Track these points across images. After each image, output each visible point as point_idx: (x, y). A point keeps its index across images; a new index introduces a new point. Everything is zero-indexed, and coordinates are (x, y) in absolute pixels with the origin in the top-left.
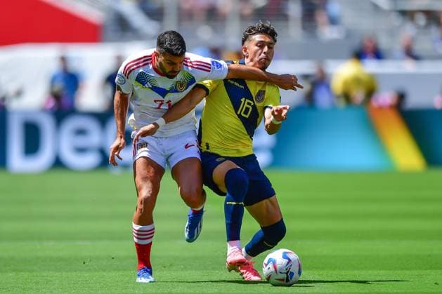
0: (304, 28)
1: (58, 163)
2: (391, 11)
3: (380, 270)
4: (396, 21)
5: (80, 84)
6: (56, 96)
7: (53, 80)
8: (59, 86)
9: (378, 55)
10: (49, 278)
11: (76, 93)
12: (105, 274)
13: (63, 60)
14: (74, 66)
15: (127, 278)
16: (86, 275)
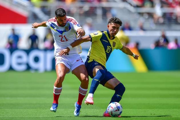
0: (103, 19)
1: (11, 69)
2: (135, 13)
3: (130, 109)
4: (137, 16)
5: (19, 39)
6: (10, 44)
7: (9, 37)
8: (11, 40)
9: (130, 29)
10: (7, 111)
11: (18, 42)
12: (28, 110)
13: (13, 30)
14: (17, 32)
15: (36, 112)
16: (22, 110)
